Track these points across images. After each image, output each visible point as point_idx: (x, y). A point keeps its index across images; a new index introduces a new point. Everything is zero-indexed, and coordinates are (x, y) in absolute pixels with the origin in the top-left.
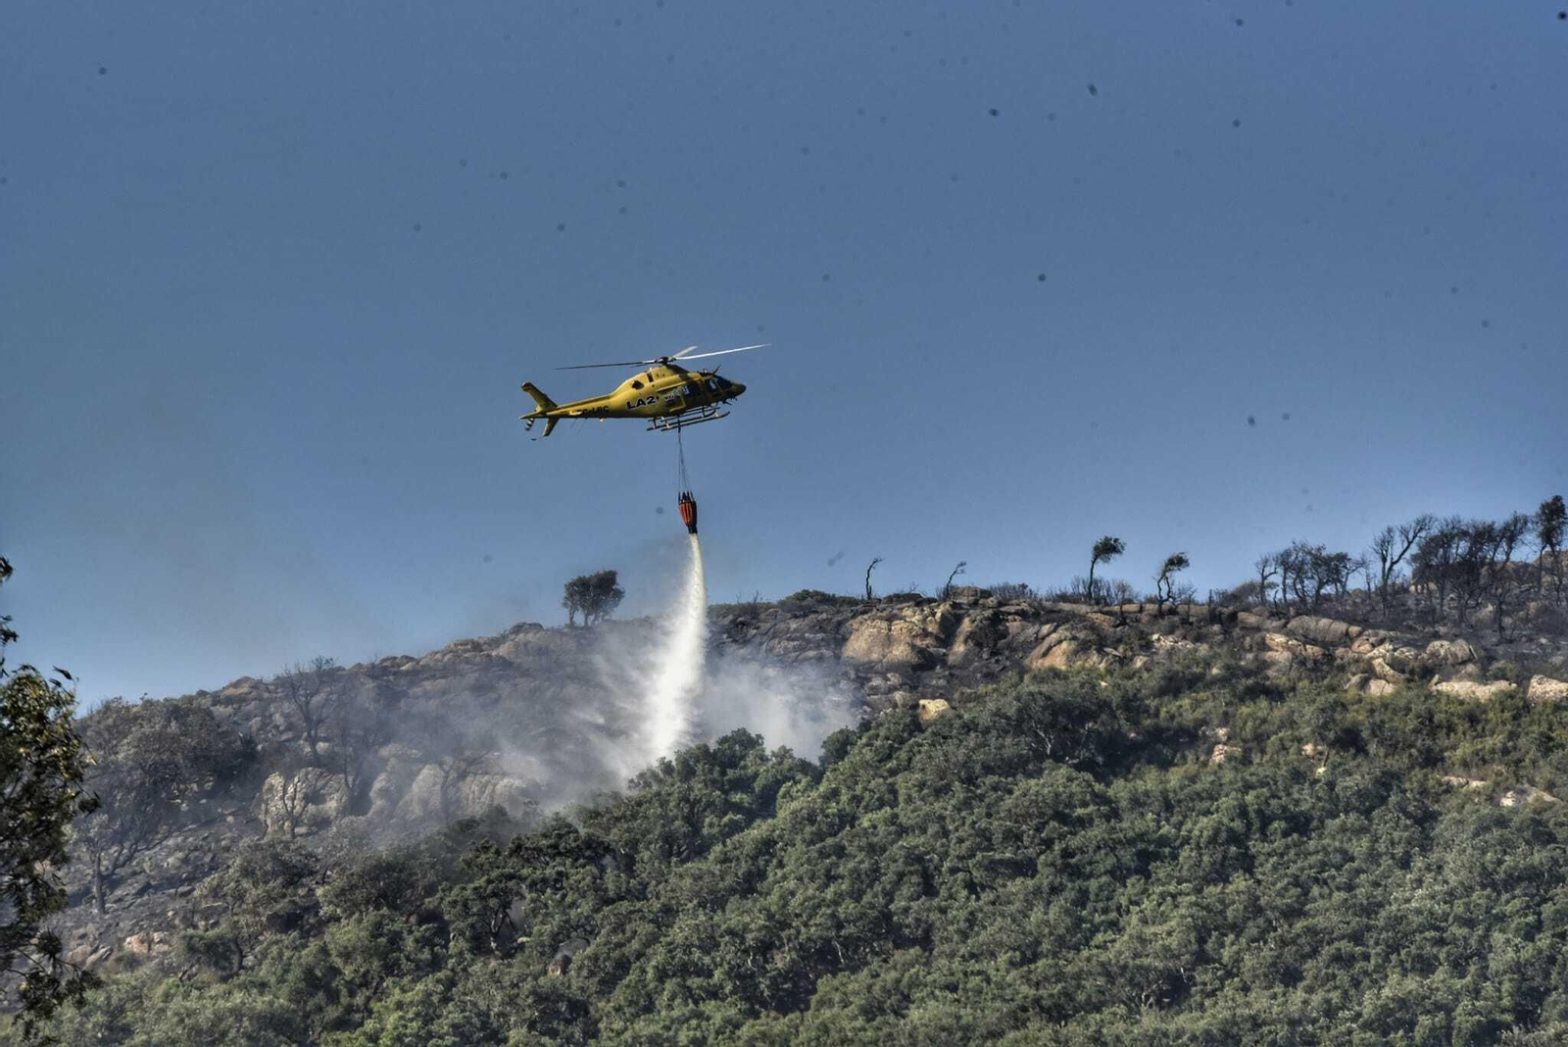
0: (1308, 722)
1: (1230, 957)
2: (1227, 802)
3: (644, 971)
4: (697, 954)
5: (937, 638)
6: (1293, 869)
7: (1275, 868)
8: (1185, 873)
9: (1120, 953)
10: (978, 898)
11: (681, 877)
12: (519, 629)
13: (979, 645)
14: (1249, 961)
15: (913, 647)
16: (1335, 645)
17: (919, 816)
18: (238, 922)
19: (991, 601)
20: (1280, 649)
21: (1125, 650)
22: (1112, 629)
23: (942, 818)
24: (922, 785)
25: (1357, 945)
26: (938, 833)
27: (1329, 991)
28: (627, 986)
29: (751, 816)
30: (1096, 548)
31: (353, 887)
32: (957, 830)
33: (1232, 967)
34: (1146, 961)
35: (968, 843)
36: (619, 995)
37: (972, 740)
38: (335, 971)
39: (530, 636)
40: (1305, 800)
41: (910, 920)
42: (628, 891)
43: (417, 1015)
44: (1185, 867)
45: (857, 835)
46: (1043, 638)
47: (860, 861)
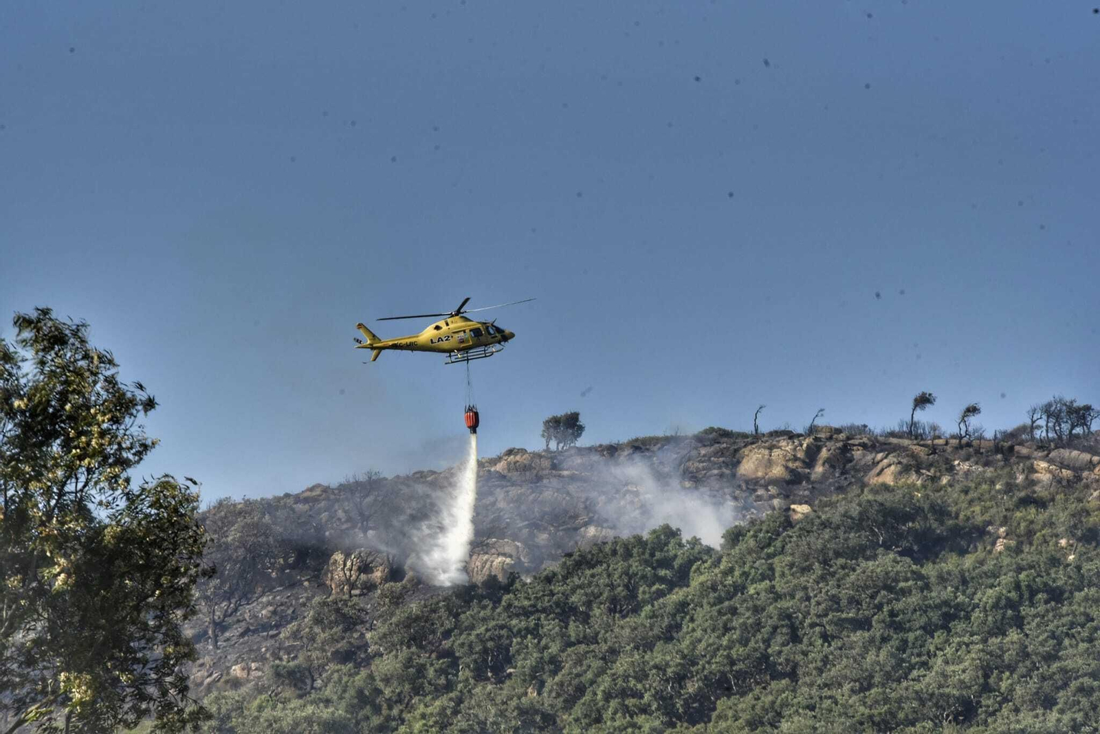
0: (1063, 523)
1: (1006, 688)
2: (1007, 579)
3: (595, 694)
4: (632, 682)
5: (804, 462)
6: (1051, 627)
7: (1038, 625)
8: (975, 629)
9: (929, 684)
10: (830, 645)
11: (622, 628)
12: (510, 452)
13: (833, 467)
14: (1019, 690)
15: (787, 468)
16: (1082, 469)
17: (789, 587)
18: (311, 656)
19: (842, 436)
20: (1044, 472)
21: (935, 472)
22: (926, 457)
23: (805, 588)
24: (791, 565)
25: (1095, 680)
26: (802, 597)
27: (1075, 712)
28: (584, 704)
29: (672, 585)
30: (916, 400)
31: (391, 633)
32: (815, 596)
33: (1008, 695)
34: (947, 690)
35: (823, 606)
36: (578, 710)
37: (827, 534)
38: (378, 692)
39: (518, 458)
40: (1060, 578)
41: (781, 660)
42: (585, 637)
43: (436, 722)
44: (975, 625)
45: (745, 601)
46: (878, 463)
47: (746, 617)
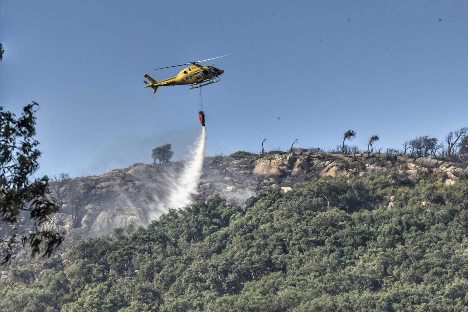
0: (424, 193)
1: (396, 273)
2: (394, 219)
3: (181, 281)
4: (200, 274)
5: (288, 166)
6: (419, 243)
7: (412, 243)
8: (379, 245)
9: (355, 272)
10: (303, 254)
11: (195, 247)
12: (135, 165)
13: (303, 168)
14: (403, 275)
15: (279, 169)
16: (433, 167)
17: (281, 225)
18: (33, 266)
19: (307, 153)
20: (413, 169)
21: (356, 170)
22: (352, 163)
23: (290, 226)
24: (283, 215)
25: (443, 268)
26: (288, 231)
27: (432, 285)
28: (175, 286)
29: (220, 227)
30: (345, 134)
31: (74, 253)
32: (295, 230)
33: (397, 277)
34: (365, 275)
35: (299, 234)
36: (172, 289)
37: (301, 199)
38: (67, 282)
39: (140, 167)
40: (423, 218)
41: (278, 261)
42: (175, 253)
43: (98, 296)
44: (379, 242)
45: (258, 233)
46: (326, 166)
47: (259, 240)
